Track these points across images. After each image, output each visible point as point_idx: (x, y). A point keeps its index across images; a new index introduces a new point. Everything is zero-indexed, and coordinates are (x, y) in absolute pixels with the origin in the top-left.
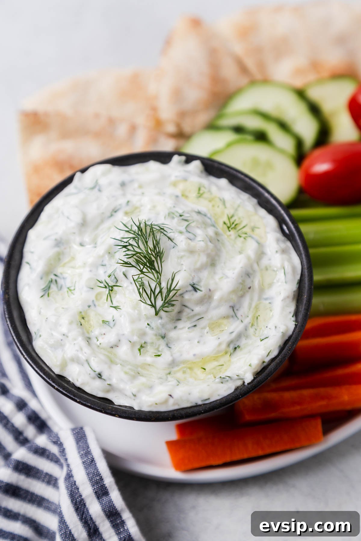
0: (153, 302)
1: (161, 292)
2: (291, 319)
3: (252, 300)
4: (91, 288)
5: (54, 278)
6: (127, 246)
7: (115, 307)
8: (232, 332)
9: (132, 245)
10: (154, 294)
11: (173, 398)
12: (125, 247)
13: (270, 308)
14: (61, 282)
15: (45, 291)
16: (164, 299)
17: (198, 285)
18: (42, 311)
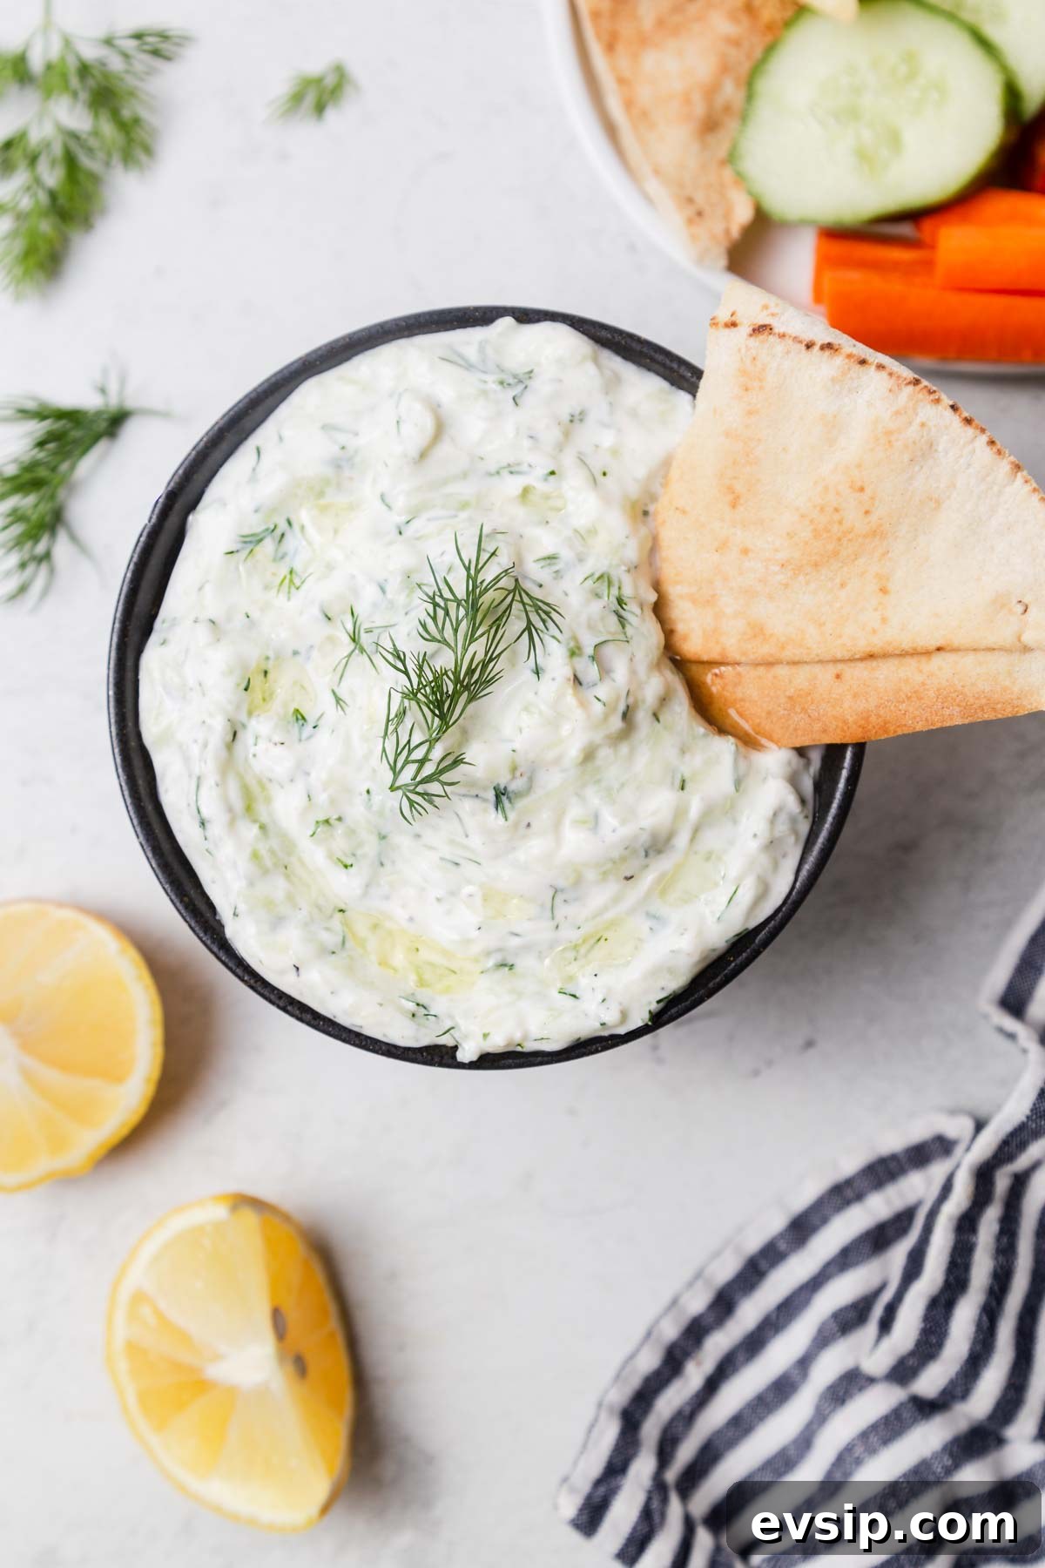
0: (399, 765)
1: (422, 762)
2: (650, 1003)
3: (616, 900)
4: (327, 616)
5: (283, 526)
6: (439, 606)
7: (338, 700)
8: (517, 935)
9: (447, 613)
10: (410, 752)
11: (298, 975)
12: (436, 605)
13: (640, 940)
14: (291, 543)
15: (245, 542)
16: (418, 779)
17: (510, 801)
18: (208, 588)
